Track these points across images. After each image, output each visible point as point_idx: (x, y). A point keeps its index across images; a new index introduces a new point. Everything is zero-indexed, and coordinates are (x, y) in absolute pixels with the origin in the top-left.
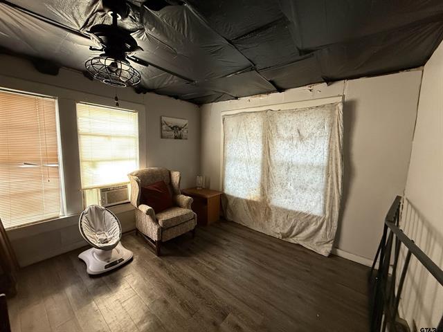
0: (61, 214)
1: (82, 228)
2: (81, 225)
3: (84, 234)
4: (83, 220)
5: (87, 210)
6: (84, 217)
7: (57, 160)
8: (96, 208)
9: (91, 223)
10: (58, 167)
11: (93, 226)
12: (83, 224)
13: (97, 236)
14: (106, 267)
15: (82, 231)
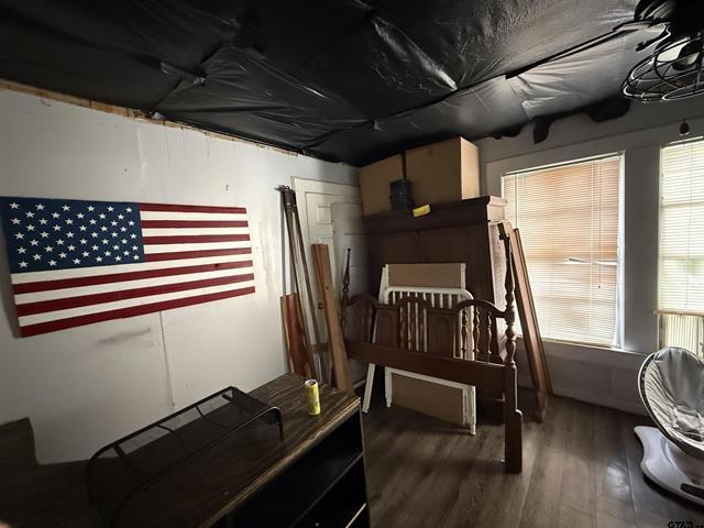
0: (614, 343)
1: (642, 382)
2: (643, 375)
3: (644, 395)
4: (649, 369)
5: (661, 353)
6: (652, 364)
7: (615, 255)
8: (686, 357)
9: (668, 381)
10: (615, 267)
11: (671, 389)
12: (647, 375)
13: (677, 414)
14: (684, 487)
15: (643, 389)
